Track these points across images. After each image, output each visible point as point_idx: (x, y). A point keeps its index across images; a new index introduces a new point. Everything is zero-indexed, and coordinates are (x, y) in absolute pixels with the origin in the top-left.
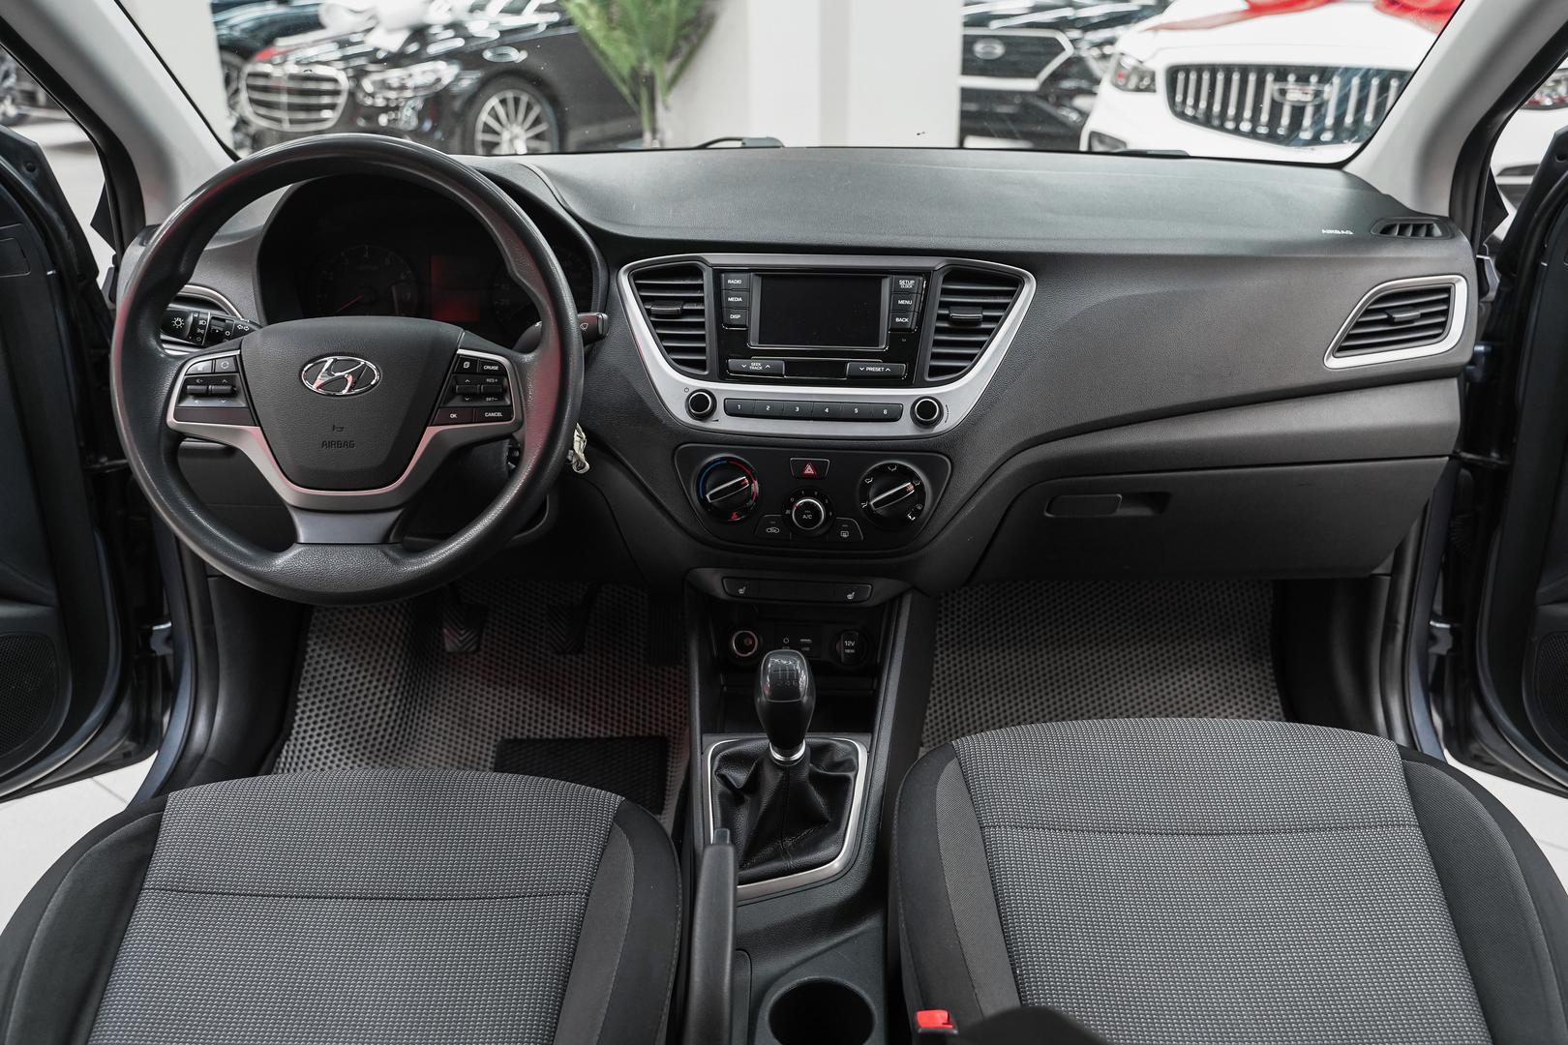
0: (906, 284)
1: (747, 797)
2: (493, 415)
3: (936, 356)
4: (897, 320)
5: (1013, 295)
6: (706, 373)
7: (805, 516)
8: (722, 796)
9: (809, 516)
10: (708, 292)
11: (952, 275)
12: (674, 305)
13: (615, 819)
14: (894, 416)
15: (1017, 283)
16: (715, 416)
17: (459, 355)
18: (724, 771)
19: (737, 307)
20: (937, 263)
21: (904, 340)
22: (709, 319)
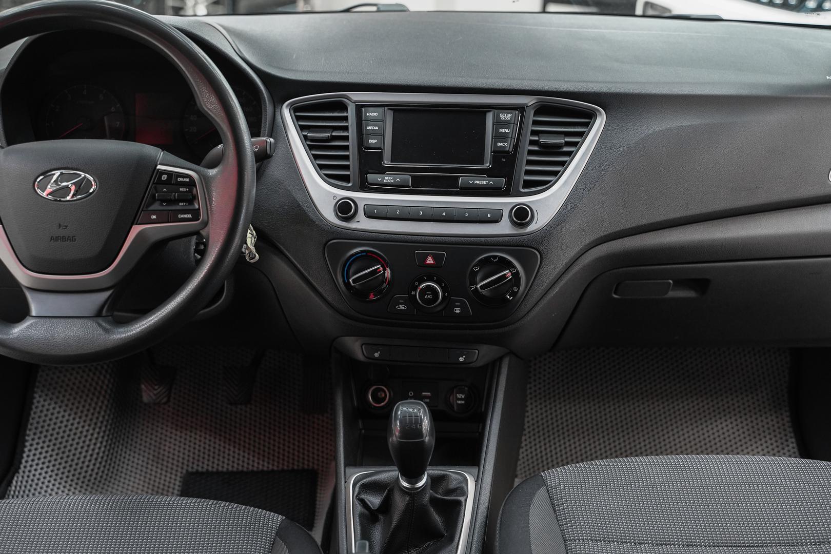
0: (505, 116)
1: (381, 517)
2: (185, 216)
3: (528, 173)
4: (499, 144)
5: (588, 125)
6: (350, 185)
7: (426, 296)
8: (361, 515)
9: (430, 297)
10: (352, 122)
11: (541, 110)
12: (326, 132)
13: (277, 534)
14: (495, 220)
15: (591, 116)
16: (357, 219)
17: (158, 170)
18: (363, 496)
19: (374, 134)
20: (529, 101)
21: (504, 160)
22: (352, 143)
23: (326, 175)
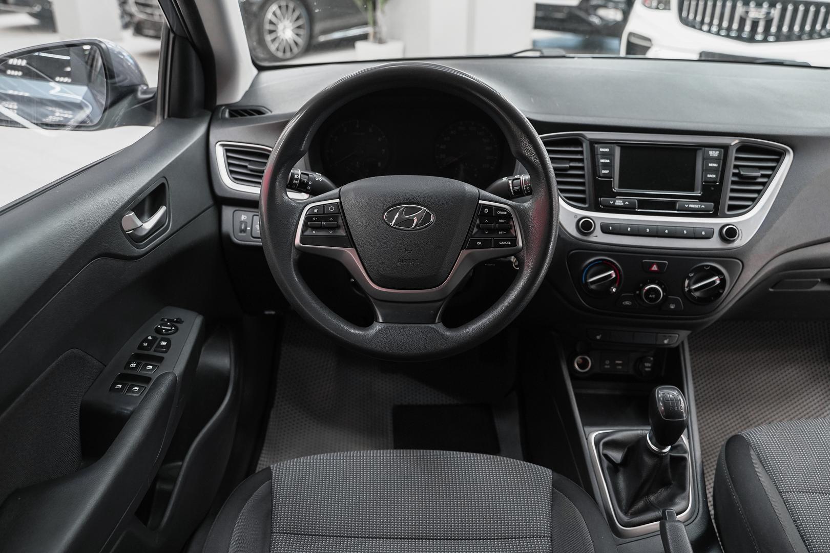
0: (714, 153)
1: (621, 469)
2: (505, 243)
3: (731, 198)
4: (709, 176)
5: (779, 161)
6: (587, 206)
7: (650, 296)
8: (608, 468)
9: (654, 296)
10: (586, 155)
11: (742, 149)
12: (565, 164)
13: (553, 486)
14: (708, 237)
15: (779, 155)
16: (595, 234)
17: (481, 204)
18: (606, 452)
19: (605, 166)
20: (735, 141)
21: (712, 189)
22: (587, 172)
23: (566, 197)
